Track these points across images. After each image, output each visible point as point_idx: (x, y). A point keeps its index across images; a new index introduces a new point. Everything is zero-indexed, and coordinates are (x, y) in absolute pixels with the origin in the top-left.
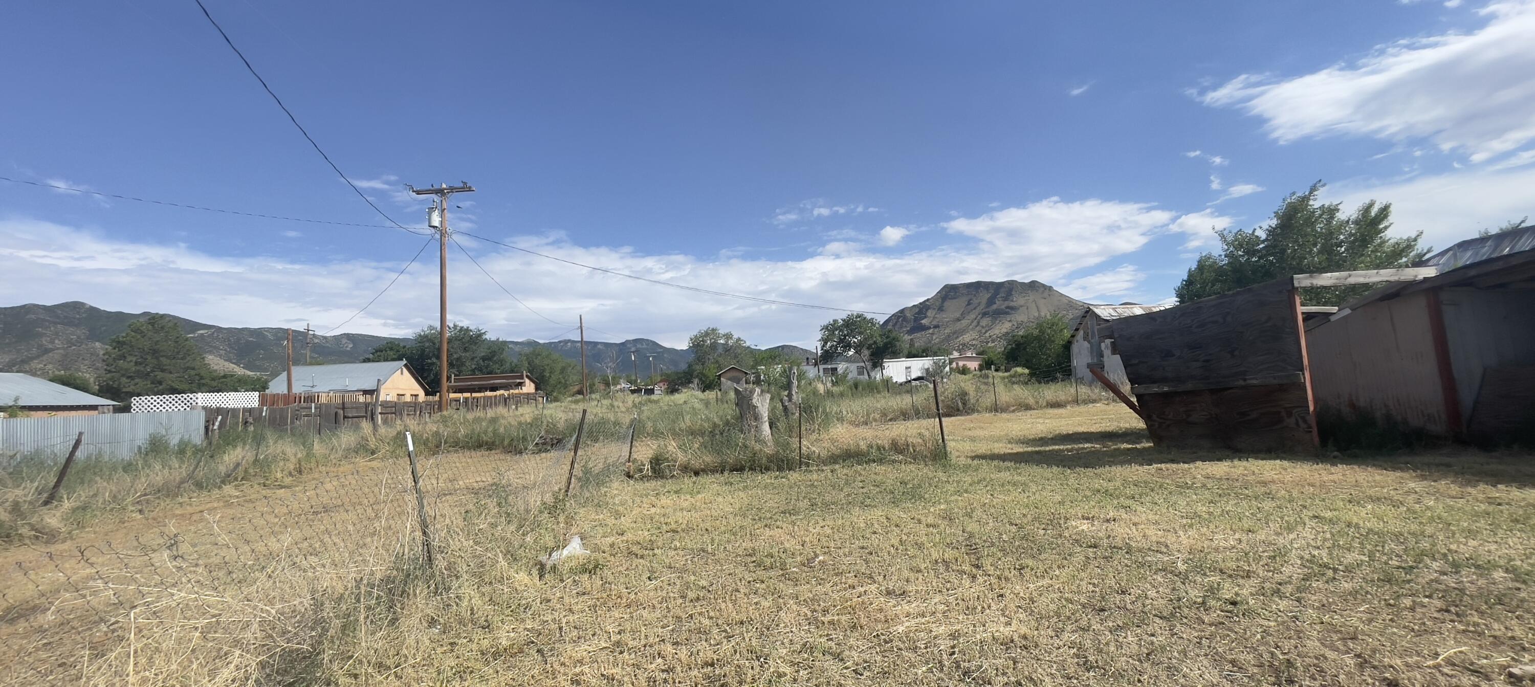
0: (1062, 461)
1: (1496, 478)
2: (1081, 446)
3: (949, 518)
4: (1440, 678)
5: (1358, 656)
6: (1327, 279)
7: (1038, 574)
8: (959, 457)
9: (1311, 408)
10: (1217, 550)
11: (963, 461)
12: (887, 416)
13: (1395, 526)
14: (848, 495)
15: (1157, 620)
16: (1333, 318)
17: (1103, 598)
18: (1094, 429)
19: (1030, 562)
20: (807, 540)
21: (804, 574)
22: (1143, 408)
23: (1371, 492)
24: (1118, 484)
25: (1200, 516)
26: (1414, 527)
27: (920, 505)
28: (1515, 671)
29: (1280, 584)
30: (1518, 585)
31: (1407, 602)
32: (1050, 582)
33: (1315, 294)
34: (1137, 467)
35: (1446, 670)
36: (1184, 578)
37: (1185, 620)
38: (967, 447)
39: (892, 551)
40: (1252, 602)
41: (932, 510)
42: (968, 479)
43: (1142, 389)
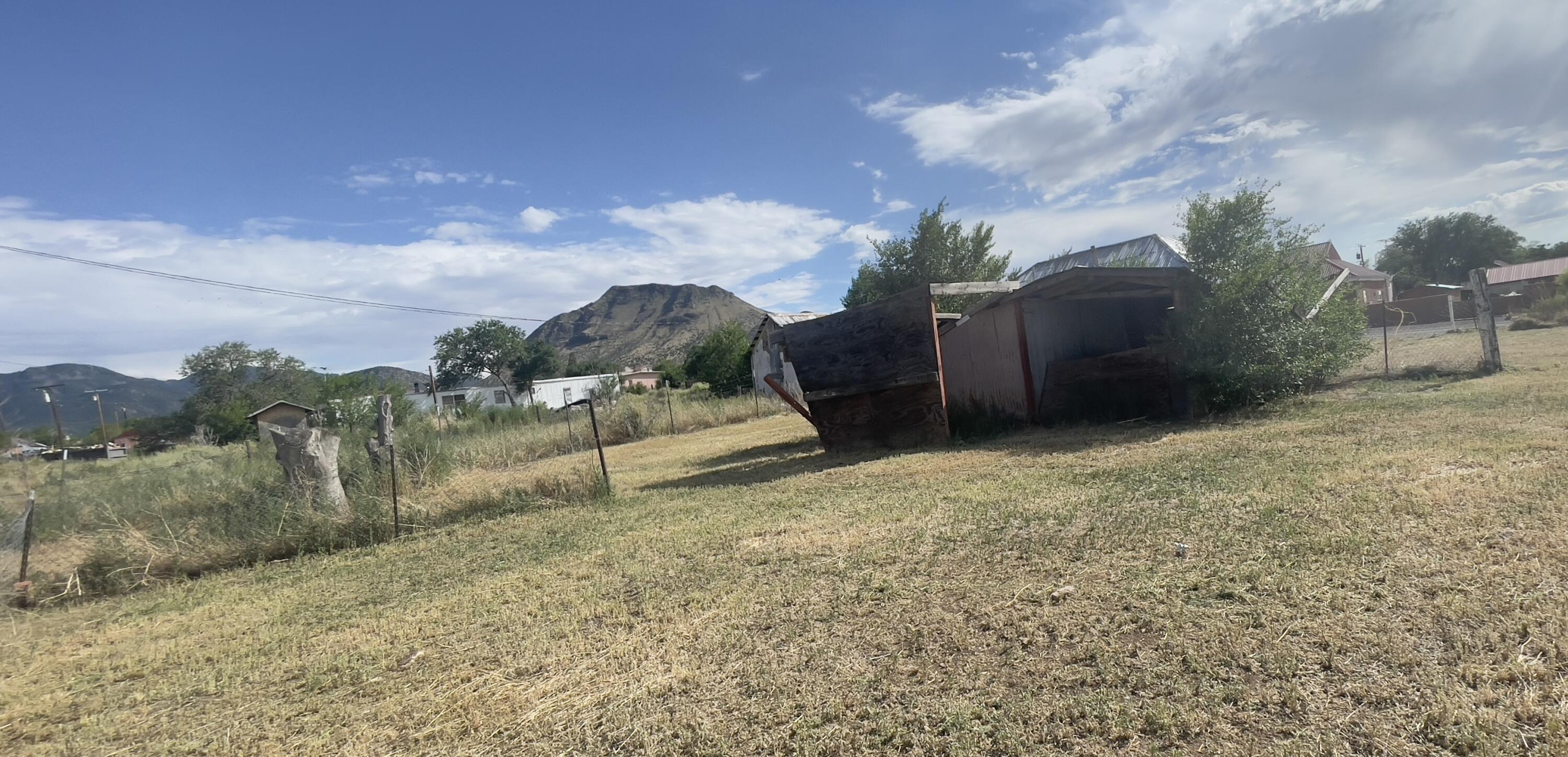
0: (739, 478)
1: (1051, 448)
2: (759, 460)
3: (606, 564)
4: (1015, 613)
5: (966, 612)
6: (952, 289)
7: (705, 606)
8: (626, 490)
9: (944, 404)
10: (871, 543)
11: (630, 493)
12: (535, 452)
13: (995, 495)
14: (472, 561)
15: (818, 624)
16: (958, 324)
17: (769, 615)
18: (772, 441)
19: (697, 595)
20: (401, 633)
21: (392, 682)
22: (814, 417)
23: (981, 471)
24: (791, 494)
25: (859, 514)
26: (1006, 495)
27: (571, 556)
28: (1055, 594)
29: (917, 564)
30: (1060, 528)
31: (998, 557)
32: (717, 611)
33: (947, 302)
34: (810, 475)
35: (1018, 606)
36: (842, 576)
37: (841, 618)
38: (638, 477)
39: (529, 620)
40: (895, 585)
41: (586, 558)
42: (634, 514)
43: (813, 396)
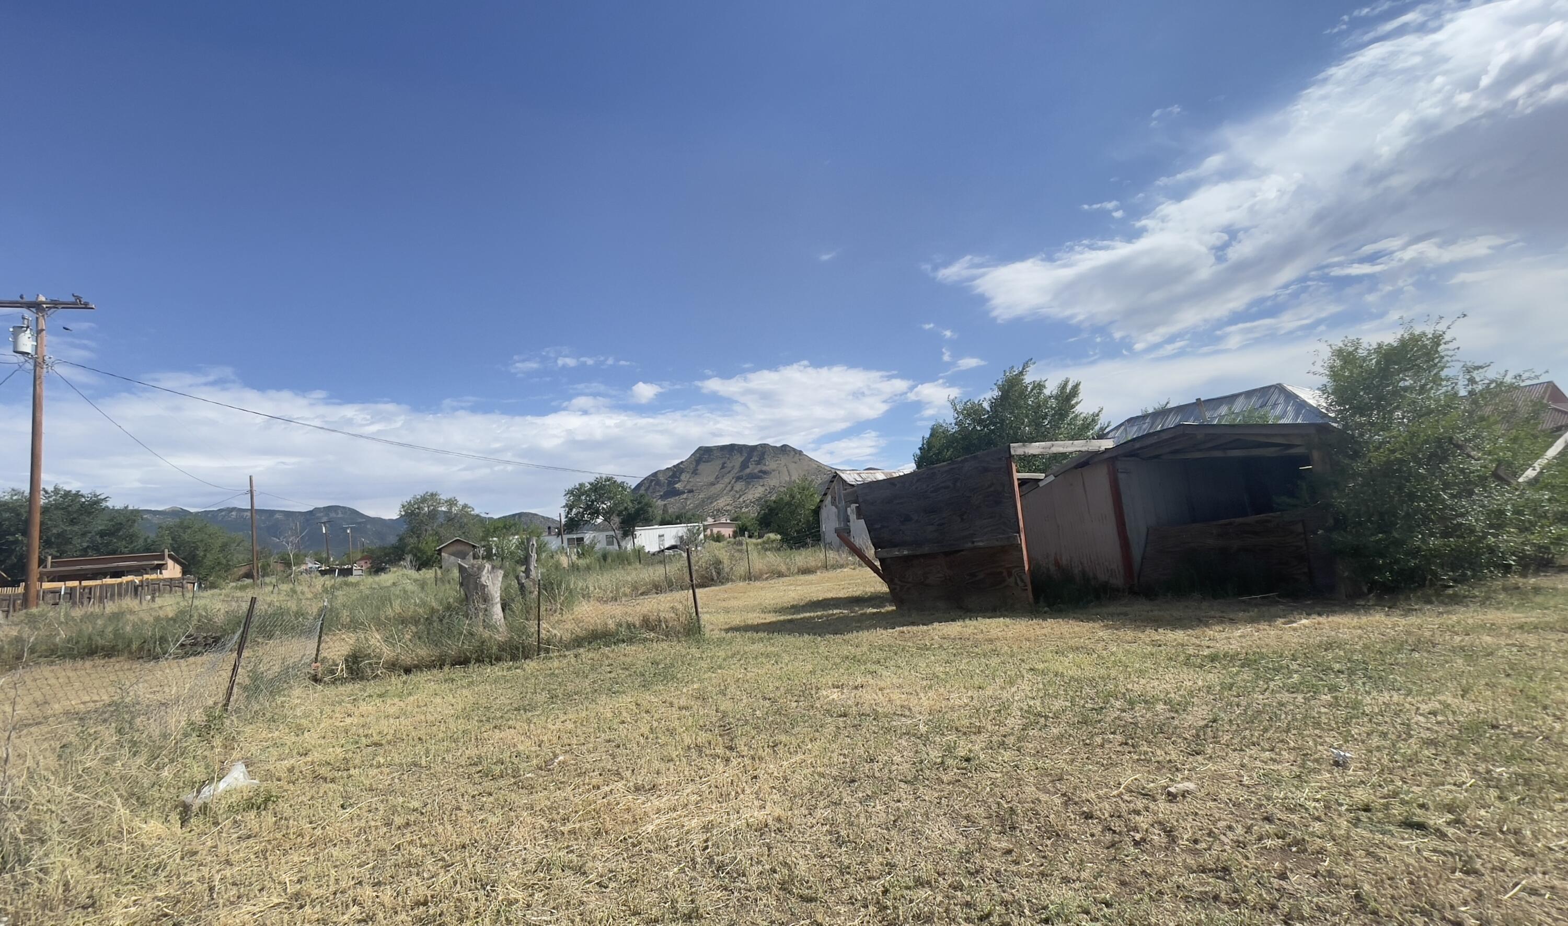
0: (812, 629)
1: (1158, 623)
2: (831, 612)
3: (702, 697)
4: (1123, 805)
5: (1064, 795)
6: (1035, 448)
7: (792, 750)
8: (713, 630)
9: (1027, 568)
10: (952, 709)
11: (717, 634)
12: (637, 589)
13: (1090, 672)
14: (594, 682)
15: (902, 785)
16: (1041, 484)
17: (853, 768)
18: (842, 594)
19: (783, 738)
20: (545, 738)
21: (541, 780)
22: (885, 573)
23: (1071, 643)
24: (865, 649)
25: (937, 677)
26: (1103, 671)
27: (672, 686)
28: (1172, 790)
29: (1005, 736)
30: (1173, 715)
31: (1098, 740)
32: (803, 757)
33: (1028, 462)
34: (882, 631)
35: (1126, 797)
36: (925, 739)
37: (927, 782)
38: (722, 619)
39: (642, 741)
40: (982, 757)
41: (685, 690)
42: (722, 654)
43: (885, 553)
